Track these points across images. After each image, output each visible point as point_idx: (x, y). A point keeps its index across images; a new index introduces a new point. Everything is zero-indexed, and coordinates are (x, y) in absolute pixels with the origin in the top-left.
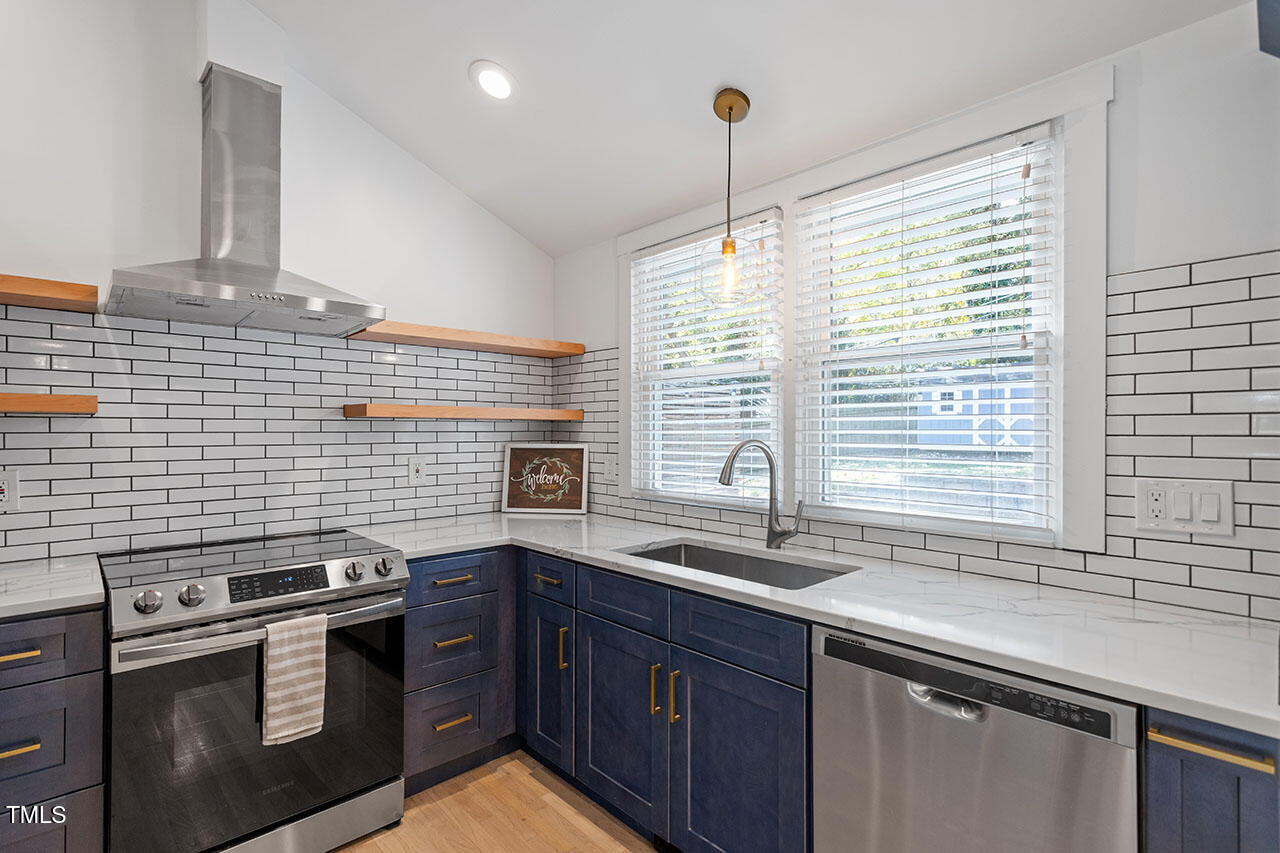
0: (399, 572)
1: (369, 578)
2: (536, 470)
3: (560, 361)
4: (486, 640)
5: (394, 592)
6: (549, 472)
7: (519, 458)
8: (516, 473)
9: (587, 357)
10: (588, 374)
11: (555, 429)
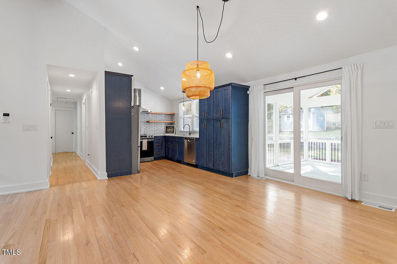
0: (153, 137)
1: (150, 137)
2: (169, 129)
3: (172, 115)
4: (162, 145)
5: (153, 139)
6: (170, 129)
7: (167, 127)
8: (166, 129)
9: (175, 115)
10: (175, 116)
11: (172, 124)
